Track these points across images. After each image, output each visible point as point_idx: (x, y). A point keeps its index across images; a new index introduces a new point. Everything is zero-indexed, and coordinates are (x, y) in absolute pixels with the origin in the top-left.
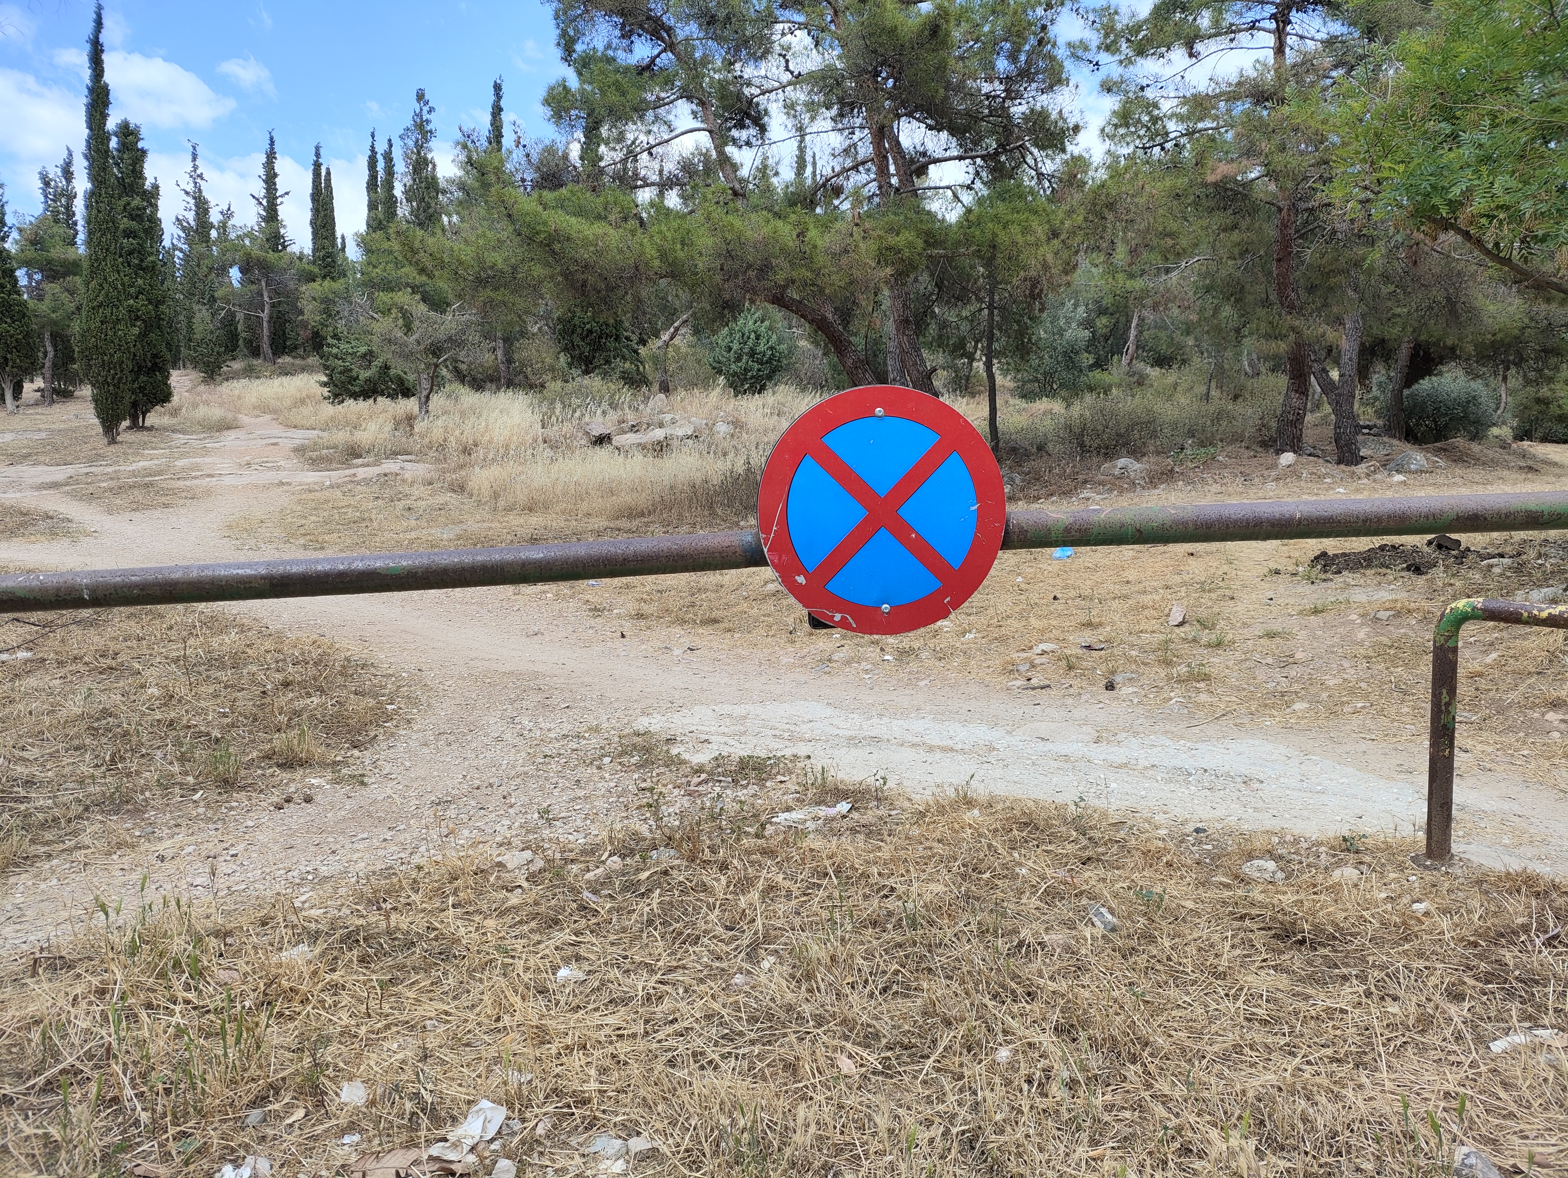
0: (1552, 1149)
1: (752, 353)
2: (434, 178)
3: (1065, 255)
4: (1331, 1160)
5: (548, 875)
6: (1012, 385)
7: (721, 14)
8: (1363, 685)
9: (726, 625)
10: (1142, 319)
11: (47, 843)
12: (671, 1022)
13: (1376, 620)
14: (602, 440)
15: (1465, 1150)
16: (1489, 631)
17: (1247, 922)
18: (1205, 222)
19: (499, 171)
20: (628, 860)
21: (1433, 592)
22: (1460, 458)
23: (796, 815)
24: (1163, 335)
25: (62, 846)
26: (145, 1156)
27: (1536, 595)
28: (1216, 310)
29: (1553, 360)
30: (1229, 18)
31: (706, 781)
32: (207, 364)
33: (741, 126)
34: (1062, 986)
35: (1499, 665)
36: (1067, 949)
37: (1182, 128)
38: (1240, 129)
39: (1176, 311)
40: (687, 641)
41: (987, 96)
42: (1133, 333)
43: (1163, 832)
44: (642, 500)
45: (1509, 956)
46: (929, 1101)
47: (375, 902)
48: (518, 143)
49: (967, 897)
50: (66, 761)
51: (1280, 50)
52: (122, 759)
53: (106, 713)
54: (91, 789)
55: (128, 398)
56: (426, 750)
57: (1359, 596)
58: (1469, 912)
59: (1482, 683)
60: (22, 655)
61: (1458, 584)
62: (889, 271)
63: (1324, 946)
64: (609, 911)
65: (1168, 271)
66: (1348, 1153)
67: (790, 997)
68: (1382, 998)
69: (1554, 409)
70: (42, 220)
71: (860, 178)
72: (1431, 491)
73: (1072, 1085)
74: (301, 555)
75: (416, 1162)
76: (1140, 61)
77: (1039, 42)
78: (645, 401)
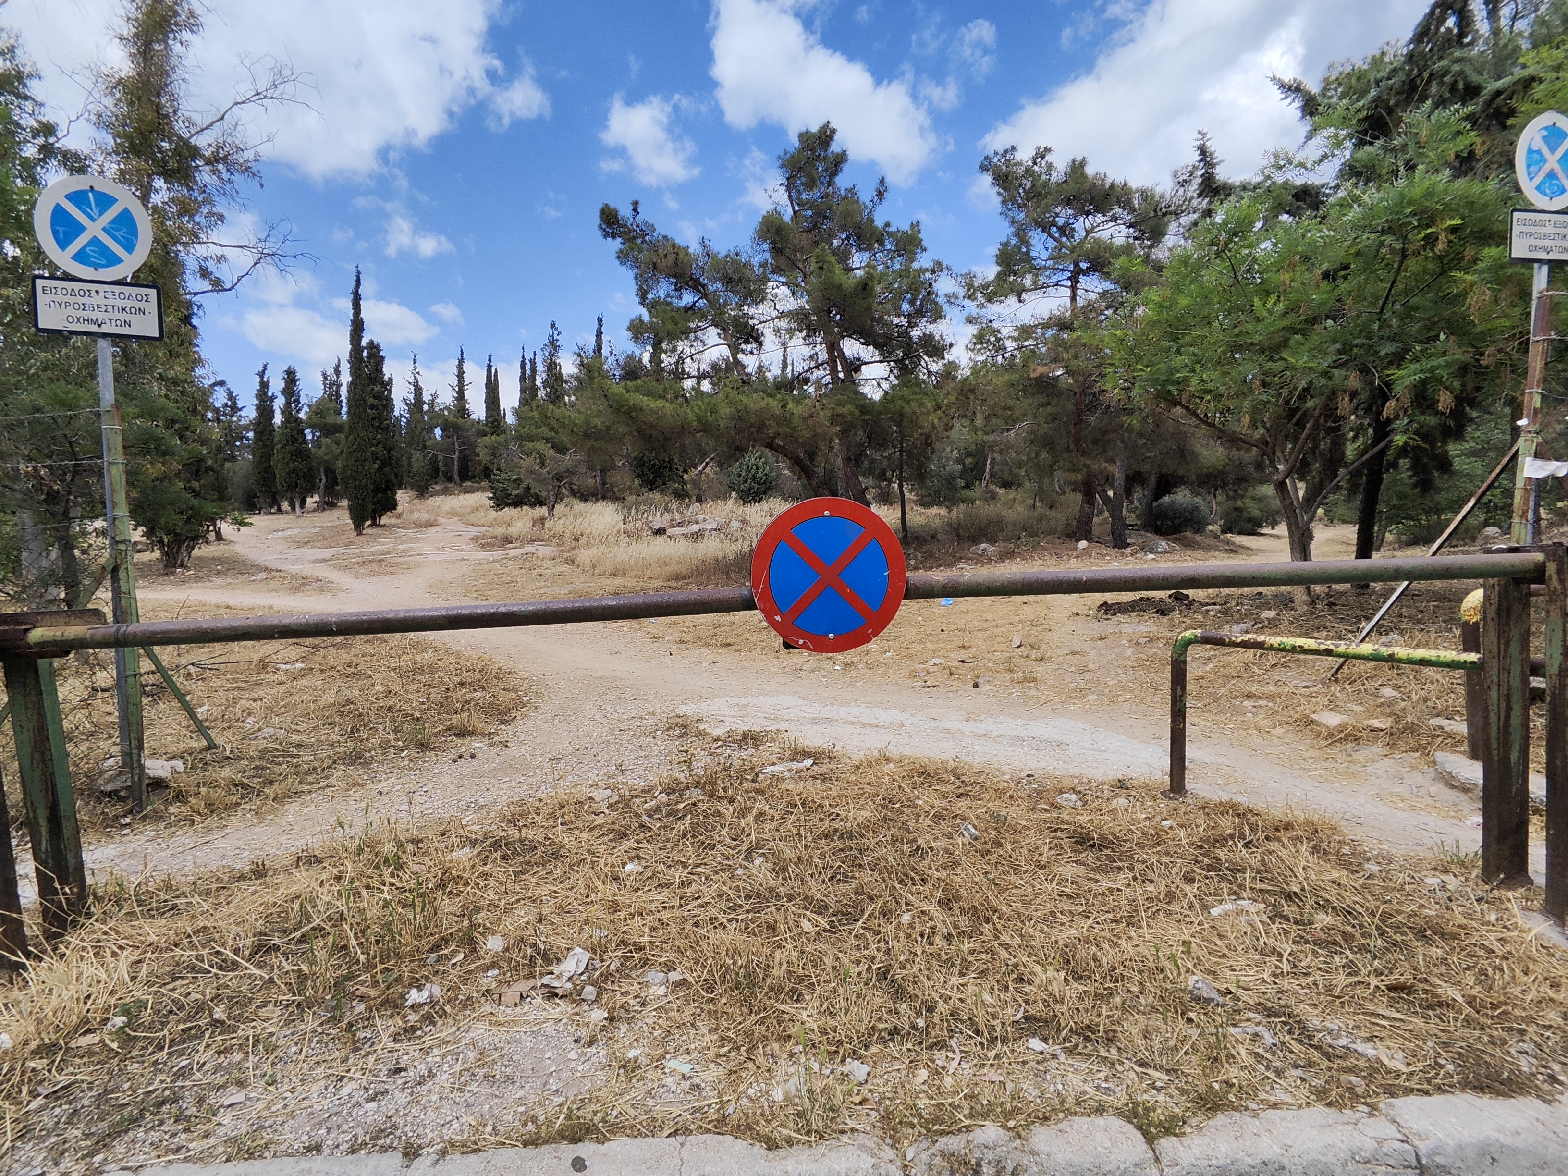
0: (1251, 978)
1: (754, 478)
2: (560, 374)
3: (945, 420)
4: (1111, 985)
5: (621, 805)
6: (915, 498)
7: (736, 277)
8: (1130, 684)
9: (736, 647)
10: (993, 459)
11: (310, 784)
12: (697, 899)
13: (1137, 644)
14: (660, 532)
15: (1195, 978)
16: (1207, 650)
17: (1059, 834)
18: (1030, 401)
19: (600, 369)
20: (671, 797)
21: (1173, 627)
22: (1188, 545)
23: (778, 768)
24: (1006, 468)
25: (318, 786)
26: (362, 983)
27: (1236, 628)
28: (1038, 454)
29: (1244, 485)
30: (1042, 280)
31: (721, 746)
32: (419, 486)
33: (747, 342)
34: (943, 874)
35: (1214, 672)
36: (947, 851)
37: (1015, 345)
38: (1050, 345)
39: (1013, 455)
40: (711, 657)
41: (897, 325)
42: (988, 467)
43: (1007, 777)
44: (684, 569)
45: (1221, 854)
46: (858, 948)
47: (513, 822)
48: (611, 353)
49: (885, 818)
50: (323, 732)
51: (1073, 298)
52: (358, 730)
53: (349, 702)
54: (338, 750)
55: (370, 507)
56: (546, 726)
57: (1127, 629)
58: (1197, 826)
59: (1204, 683)
60: (299, 665)
61: (1188, 621)
62: (838, 428)
63: (1107, 848)
64: (659, 829)
65: (1008, 430)
66: (1122, 980)
67: (772, 882)
68: (1144, 882)
69: (1245, 514)
70: (322, 399)
71: (820, 373)
72: (1171, 564)
73: (948, 937)
74: (474, 603)
75: (534, 988)
76: (988, 305)
77: (928, 294)
78: (687, 507)
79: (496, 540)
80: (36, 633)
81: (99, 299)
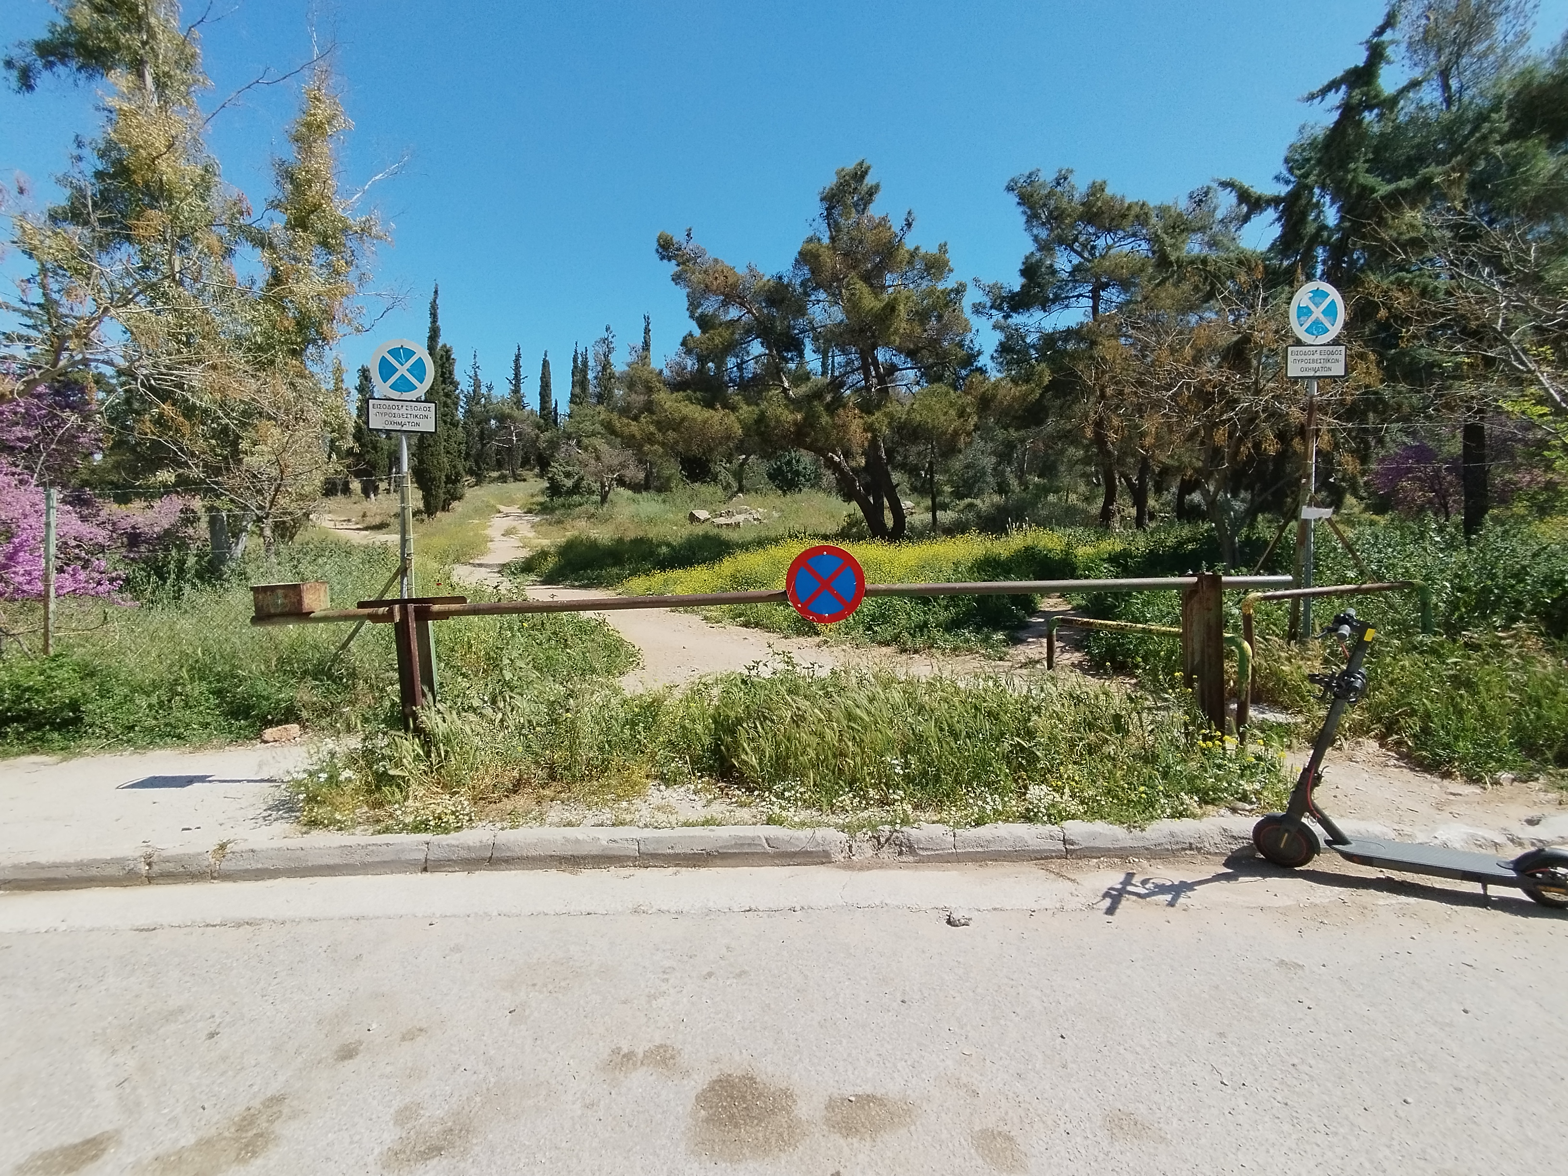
2: (613, 372)
7: (779, 297)
14: (705, 521)
33: (788, 350)
51: (1095, 309)
55: (442, 497)
71: (856, 377)
76: (1014, 315)
77: (954, 311)
78: (730, 498)
79: (554, 528)
80: (436, 608)
81: (403, 411)
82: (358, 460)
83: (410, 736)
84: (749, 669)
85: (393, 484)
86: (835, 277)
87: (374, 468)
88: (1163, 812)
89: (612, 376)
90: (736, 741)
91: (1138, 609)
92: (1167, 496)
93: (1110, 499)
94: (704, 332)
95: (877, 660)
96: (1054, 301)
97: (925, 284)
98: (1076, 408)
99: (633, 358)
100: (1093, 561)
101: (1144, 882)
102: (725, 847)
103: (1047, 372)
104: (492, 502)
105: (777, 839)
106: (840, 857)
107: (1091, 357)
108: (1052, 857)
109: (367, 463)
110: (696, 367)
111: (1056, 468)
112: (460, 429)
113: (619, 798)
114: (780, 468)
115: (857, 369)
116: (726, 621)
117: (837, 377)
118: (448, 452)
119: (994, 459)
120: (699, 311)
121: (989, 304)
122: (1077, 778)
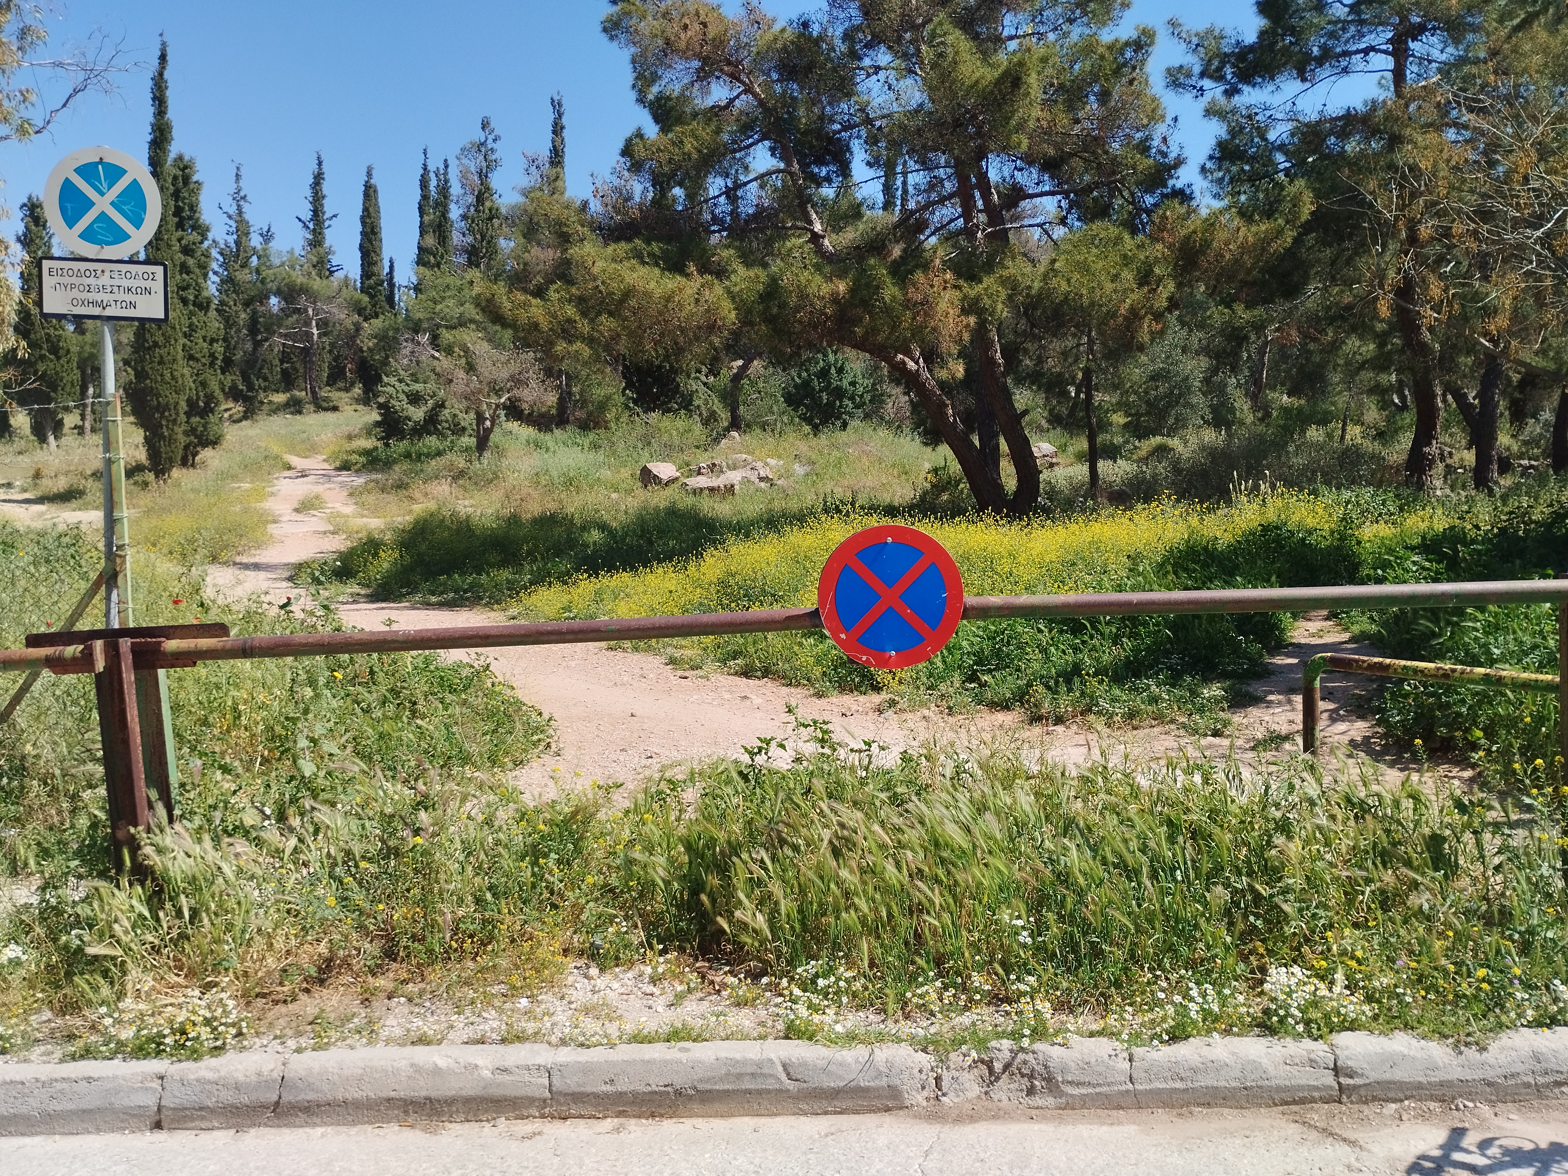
1: (832, 388)
2: (496, 205)
14: (670, 483)
33: (821, 162)
51: (1399, 75)
55: (182, 441)
71: (946, 212)
76: (1246, 89)
77: (1131, 82)
78: (716, 441)
79: (391, 497)
80: (172, 645)
81: (105, 280)
82: (24, 373)
83: (125, 882)
84: (752, 754)
85: (89, 417)
86: (908, 23)
87: (54, 387)
88: (1519, 1016)
89: (494, 214)
90: (728, 888)
91: (1476, 639)
92: (1533, 428)
93: (1424, 434)
94: (665, 129)
95: (987, 737)
96: (1320, 61)
97: (1076, 32)
98: (1361, 263)
99: (534, 178)
100: (1391, 551)
101: (1484, 1145)
102: (708, 1080)
103: (1308, 197)
104: (275, 449)
105: (804, 1064)
106: (919, 1098)
107: (1392, 167)
108: (1313, 1100)
109: (41, 378)
110: (650, 195)
111: (1322, 378)
112: (212, 314)
113: (513, 992)
114: (806, 384)
115: (951, 196)
116: (711, 666)
117: (913, 213)
118: (191, 358)
119: (1204, 362)
120: (655, 89)
121: (1197, 69)
122: (1359, 954)
